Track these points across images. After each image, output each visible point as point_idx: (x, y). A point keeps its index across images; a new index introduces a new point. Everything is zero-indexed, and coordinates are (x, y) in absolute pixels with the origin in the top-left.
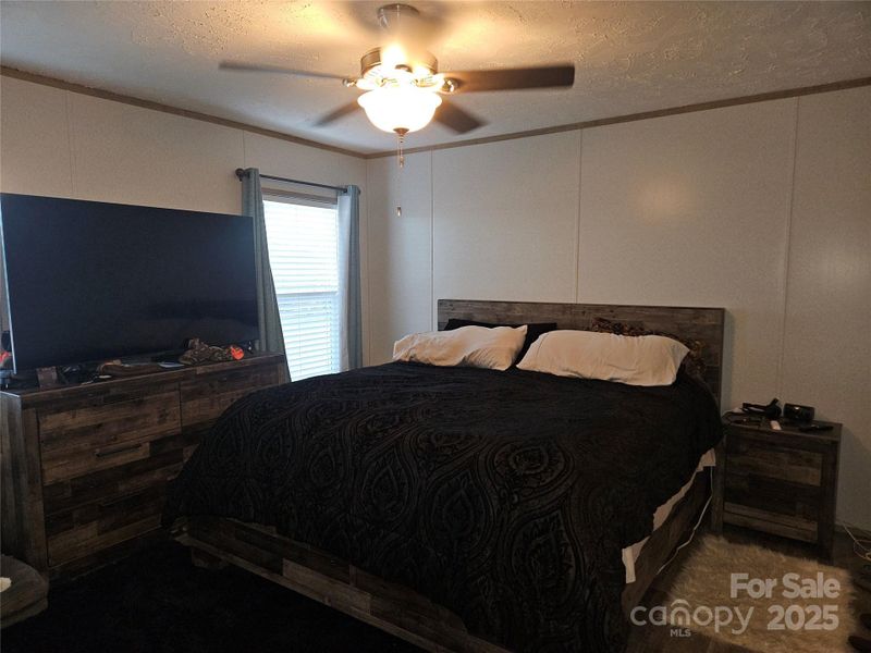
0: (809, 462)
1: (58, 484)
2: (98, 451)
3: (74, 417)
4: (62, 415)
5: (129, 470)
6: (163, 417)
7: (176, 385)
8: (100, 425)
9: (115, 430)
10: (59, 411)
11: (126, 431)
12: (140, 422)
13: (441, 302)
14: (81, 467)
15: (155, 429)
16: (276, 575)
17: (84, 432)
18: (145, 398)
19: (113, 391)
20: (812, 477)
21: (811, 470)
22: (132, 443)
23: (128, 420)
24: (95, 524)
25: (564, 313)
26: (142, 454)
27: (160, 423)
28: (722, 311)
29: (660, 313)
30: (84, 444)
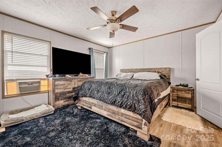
0: (189, 93)
1: (57, 93)
2: (64, 88)
3: (61, 82)
4: (59, 82)
5: (69, 92)
6: (75, 84)
7: (77, 79)
8: (64, 84)
9: (67, 85)
10: (58, 81)
11: (69, 86)
12: (71, 84)
13: (121, 70)
14: (61, 91)
15: (73, 86)
16: (91, 109)
17: (62, 85)
18: (72, 81)
19: (67, 79)
20: (189, 96)
21: (189, 95)
22: (70, 88)
23: (69, 84)
24: (63, 100)
25: (142, 70)
26: (71, 90)
27: (74, 85)
28: (170, 68)
29: (159, 69)
30: (62, 87)
